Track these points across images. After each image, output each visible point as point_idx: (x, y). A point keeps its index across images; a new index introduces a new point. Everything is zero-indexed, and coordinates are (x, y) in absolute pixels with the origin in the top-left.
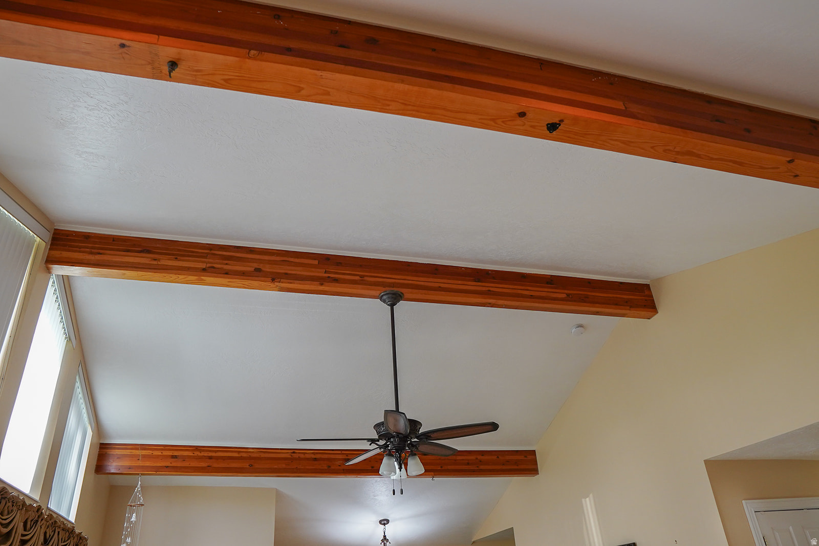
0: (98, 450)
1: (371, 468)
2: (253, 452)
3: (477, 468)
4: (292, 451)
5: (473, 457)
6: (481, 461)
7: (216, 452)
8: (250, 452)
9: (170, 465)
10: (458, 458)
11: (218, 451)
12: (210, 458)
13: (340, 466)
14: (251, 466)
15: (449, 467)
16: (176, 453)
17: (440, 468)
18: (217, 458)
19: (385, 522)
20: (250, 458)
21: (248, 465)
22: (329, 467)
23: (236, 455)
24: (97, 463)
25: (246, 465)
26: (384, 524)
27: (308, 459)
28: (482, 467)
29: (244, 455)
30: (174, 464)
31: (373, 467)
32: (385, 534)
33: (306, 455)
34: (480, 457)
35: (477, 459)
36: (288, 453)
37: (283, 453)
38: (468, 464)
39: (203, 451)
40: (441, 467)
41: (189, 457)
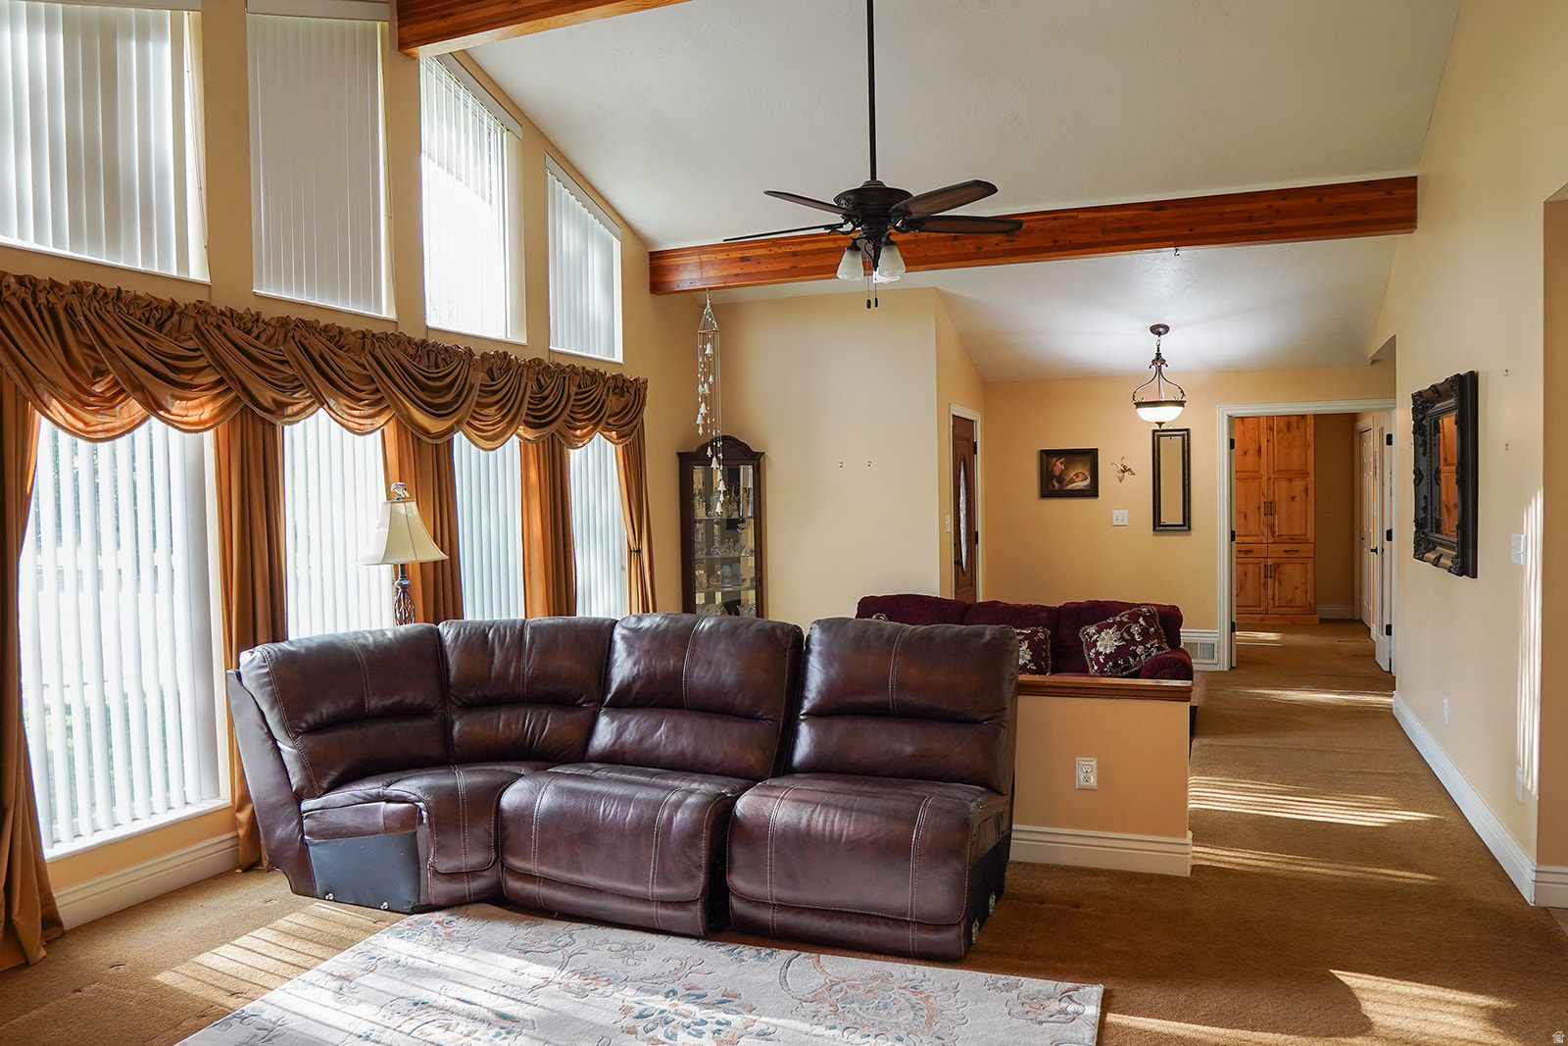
0: (649, 262)
1: (1052, 244)
3: (1268, 226)
5: (1262, 205)
6: (1278, 211)
7: (801, 244)
9: (741, 271)
10: (1227, 210)
11: (805, 243)
12: (794, 254)
15: (1208, 229)
16: (747, 254)
17: (1187, 232)
18: (804, 253)
19: (1161, 330)
22: (979, 247)
24: (651, 279)
26: (1159, 334)
28: (1280, 223)
30: (747, 270)
31: (1056, 242)
32: (1158, 350)
34: (1277, 204)
35: (1270, 207)
38: (1250, 219)
39: (783, 244)
40: (1191, 230)
41: (764, 256)
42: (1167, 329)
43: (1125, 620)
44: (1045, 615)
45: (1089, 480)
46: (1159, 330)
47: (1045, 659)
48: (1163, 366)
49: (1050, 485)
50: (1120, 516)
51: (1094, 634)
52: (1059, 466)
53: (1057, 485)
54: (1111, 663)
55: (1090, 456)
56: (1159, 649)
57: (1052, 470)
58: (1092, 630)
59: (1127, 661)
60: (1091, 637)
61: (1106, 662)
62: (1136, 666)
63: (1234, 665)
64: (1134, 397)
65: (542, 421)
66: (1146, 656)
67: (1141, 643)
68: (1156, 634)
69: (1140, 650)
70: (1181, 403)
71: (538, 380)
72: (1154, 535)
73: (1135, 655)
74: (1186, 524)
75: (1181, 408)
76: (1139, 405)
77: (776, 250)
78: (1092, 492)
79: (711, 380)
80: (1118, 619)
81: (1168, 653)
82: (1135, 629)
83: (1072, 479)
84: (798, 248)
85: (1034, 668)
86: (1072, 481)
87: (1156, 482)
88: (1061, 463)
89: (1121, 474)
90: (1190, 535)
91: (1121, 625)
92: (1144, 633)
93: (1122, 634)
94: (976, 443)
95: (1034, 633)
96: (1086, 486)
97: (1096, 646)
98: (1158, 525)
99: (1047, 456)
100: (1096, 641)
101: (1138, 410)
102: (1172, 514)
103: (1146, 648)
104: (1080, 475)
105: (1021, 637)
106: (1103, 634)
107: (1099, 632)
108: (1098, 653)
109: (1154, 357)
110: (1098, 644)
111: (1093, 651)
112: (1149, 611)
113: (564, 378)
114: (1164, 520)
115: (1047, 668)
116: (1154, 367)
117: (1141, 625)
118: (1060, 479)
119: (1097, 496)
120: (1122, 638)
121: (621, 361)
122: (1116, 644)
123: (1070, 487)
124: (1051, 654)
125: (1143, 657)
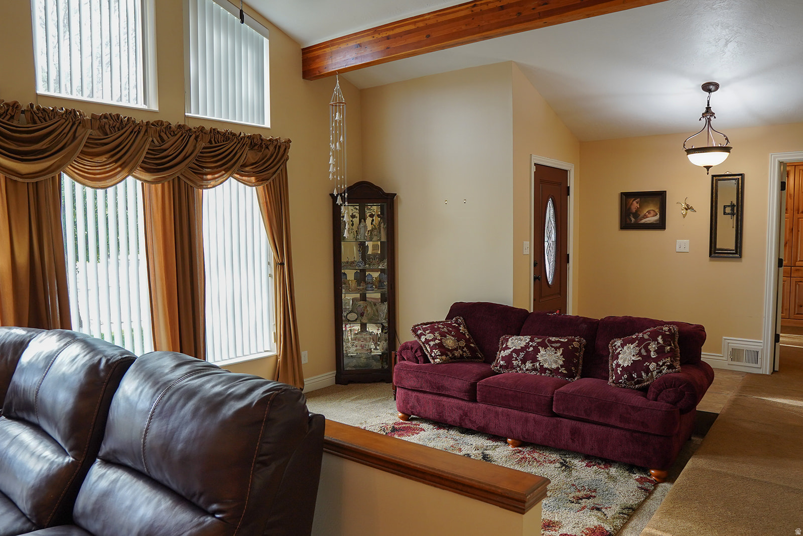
0: (301, 57)
2: (429, 19)
4: (473, 4)
7: (393, 29)
8: (426, 20)
9: (356, 56)
11: (395, 27)
12: (388, 38)
13: (533, 9)
14: (428, 36)
16: (359, 42)
18: (395, 36)
19: (711, 87)
20: (428, 27)
21: (425, 36)
22: (520, 14)
23: (412, 27)
24: (303, 69)
25: (423, 37)
26: (710, 91)
27: (492, 10)
29: (421, 25)
30: (359, 54)
32: (708, 105)
33: (489, 5)
36: (468, 8)
37: (462, 10)
39: (382, 31)
42: (717, 86)
43: (646, 337)
44: (585, 326)
45: (658, 216)
46: (709, 87)
47: (576, 366)
48: (712, 118)
49: (628, 220)
50: (683, 244)
51: (619, 347)
52: (635, 205)
53: (633, 220)
54: (626, 376)
55: (660, 197)
56: (669, 367)
57: (630, 208)
58: (618, 343)
59: (640, 376)
60: (616, 349)
61: (622, 375)
62: (648, 381)
63: (777, 369)
64: (684, 145)
65: (158, 167)
66: (658, 373)
67: (656, 360)
68: (672, 353)
69: (652, 366)
70: (726, 149)
71: (160, 136)
72: (710, 260)
73: (647, 371)
74: (737, 252)
75: (727, 154)
76: (690, 151)
77: (377, 36)
78: (661, 225)
79: (341, 139)
80: (641, 335)
81: (679, 372)
82: (653, 347)
83: (645, 215)
84: (391, 33)
85: (565, 372)
86: (645, 217)
87: (713, 218)
88: (637, 203)
89: (684, 212)
90: (741, 261)
91: (641, 341)
92: (660, 351)
93: (640, 350)
94: (569, 188)
95: (570, 342)
96: (656, 221)
97: (617, 358)
98: (715, 252)
99: (626, 197)
100: (619, 353)
101: (689, 156)
102: (726, 241)
103: (658, 365)
104: (652, 212)
105: (558, 345)
106: (625, 348)
107: (623, 346)
108: (618, 365)
109: (704, 110)
110: (620, 356)
111: (615, 362)
112: (670, 330)
113: (191, 136)
114: (719, 245)
115: (577, 372)
116: (704, 120)
117: (658, 343)
118: (636, 215)
119: (665, 229)
120: (639, 354)
121: (269, 127)
122: (633, 358)
123: (643, 221)
124: (583, 361)
125: (655, 373)
